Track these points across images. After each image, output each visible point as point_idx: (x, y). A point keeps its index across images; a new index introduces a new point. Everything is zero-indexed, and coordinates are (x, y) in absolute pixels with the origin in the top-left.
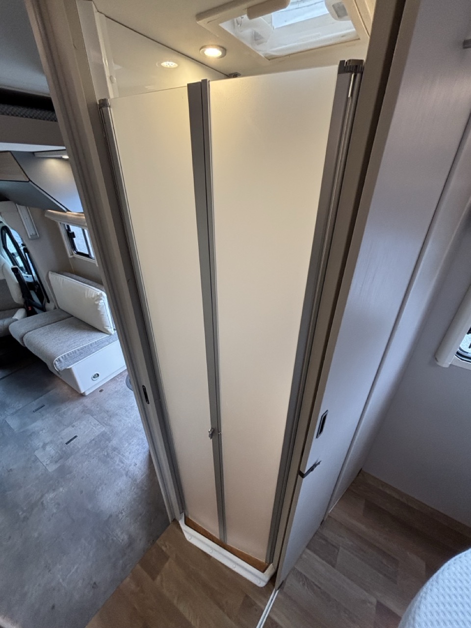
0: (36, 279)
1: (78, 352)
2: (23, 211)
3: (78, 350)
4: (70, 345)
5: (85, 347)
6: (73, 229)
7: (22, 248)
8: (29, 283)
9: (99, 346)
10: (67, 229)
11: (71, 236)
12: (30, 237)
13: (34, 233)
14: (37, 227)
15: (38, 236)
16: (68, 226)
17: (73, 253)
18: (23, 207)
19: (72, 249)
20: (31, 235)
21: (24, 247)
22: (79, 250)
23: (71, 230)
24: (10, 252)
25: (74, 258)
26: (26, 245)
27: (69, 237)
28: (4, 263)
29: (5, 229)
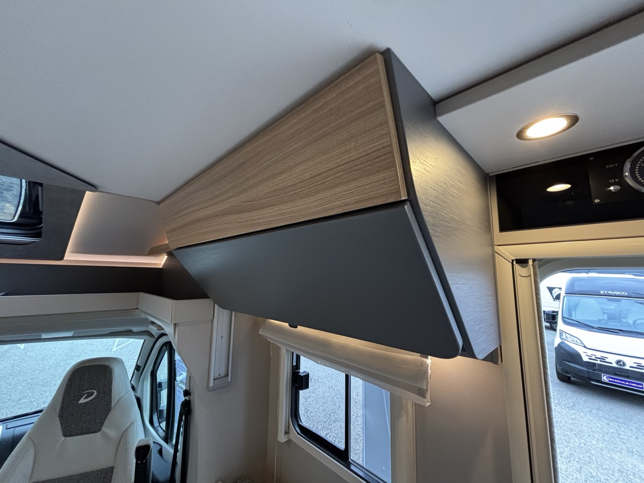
2: (222, 317)
6: (307, 365)
10: (294, 364)
11: (300, 382)
12: (211, 385)
13: (223, 374)
14: (234, 358)
15: (229, 381)
16: (298, 357)
17: (290, 428)
18: (226, 313)
19: (290, 418)
20: (215, 378)
21: (187, 398)
22: (305, 423)
23: (302, 370)
24: (158, 381)
25: (289, 442)
26: (192, 395)
27: (292, 385)
28: (132, 423)
29: (170, 346)
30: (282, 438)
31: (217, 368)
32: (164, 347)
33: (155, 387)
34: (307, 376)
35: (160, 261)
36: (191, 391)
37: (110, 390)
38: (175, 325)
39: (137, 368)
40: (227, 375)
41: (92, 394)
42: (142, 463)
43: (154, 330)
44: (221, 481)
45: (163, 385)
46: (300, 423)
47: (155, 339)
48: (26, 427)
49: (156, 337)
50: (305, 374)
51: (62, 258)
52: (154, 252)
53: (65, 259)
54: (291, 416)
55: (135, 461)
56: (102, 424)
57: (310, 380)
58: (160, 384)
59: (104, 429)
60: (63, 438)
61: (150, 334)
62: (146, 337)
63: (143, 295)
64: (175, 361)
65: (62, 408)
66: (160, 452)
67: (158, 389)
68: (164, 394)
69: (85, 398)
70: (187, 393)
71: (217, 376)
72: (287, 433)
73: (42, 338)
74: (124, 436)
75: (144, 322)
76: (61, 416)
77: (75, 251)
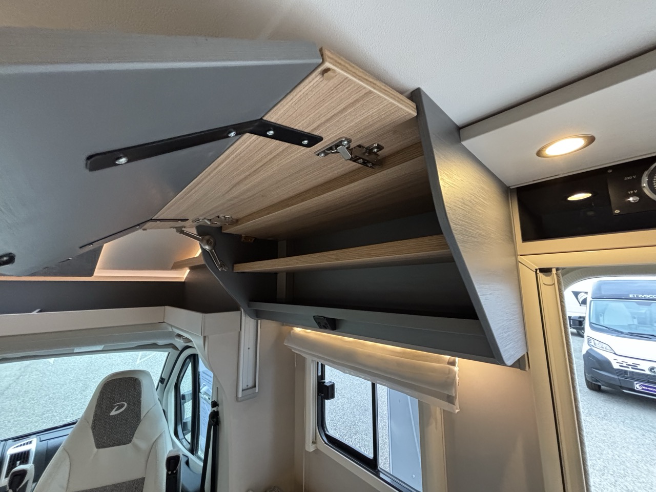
2: (248, 329)
6: (332, 375)
10: (320, 374)
11: (325, 392)
12: (240, 395)
13: (250, 384)
14: (262, 371)
15: (257, 391)
16: (323, 366)
17: (318, 438)
18: (251, 325)
19: (317, 428)
20: (244, 388)
21: (215, 409)
22: (331, 432)
23: (328, 380)
24: (181, 393)
25: (317, 451)
26: (220, 406)
27: (318, 395)
28: (161, 435)
29: (194, 358)
30: (310, 448)
31: (245, 380)
32: (188, 360)
33: (179, 399)
34: (333, 386)
35: (182, 275)
36: (219, 402)
37: (140, 402)
38: (205, 338)
39: (162, 380)
40: (255, 386)
41: (122, 406)
42: (172, 472)
43: (180, 343)
44: (252, 491)
45: (187, 398)
46: (327, 433)
47: (179, 352)
48: (62, 438)
49: (180, 349)
50: (330, 384)
51: (91, 274)
52: (177, 266)
53: (94, 275)
54: (318, 426)
55: (165, 471)
56: (132, 435)
57: (335, 390)
58: (184, 397)
59: (135, 440)
60: (95, 450)
61: (175, 348)
62: (170, 350)
63: (169, 309)
64: (199, 373)
65: (94, 420)
66: (187, 463)
67: (182, 401)
68: (188, 407)
69: (116, 410)
70: (215, 404)
71: (245, 387)
72: (314, 442)
73: (75, 352)
74: (154, 447)
75: (170, 335)
76: (94, 428)
77: (105, 268)
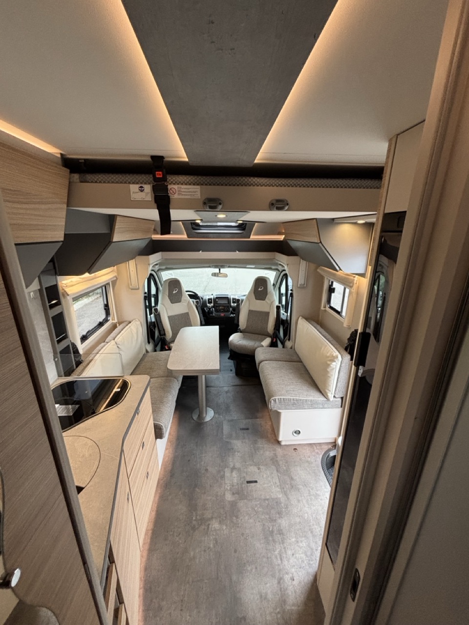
0: (289, 318)
1: (292, 401)
2: (303, 264)
3: (293, 400)
4: (289, 391)
5: (300, 400)
7: (290, 292)
8: (283, 320)
9: (313, 405)
10: (330, 284)
11: (331, 290)
12: (299, 286)
13: (303, 283)
14: (307, 278)
15: (305, 285)
16: (332, 282)
17: (326, 306)
18: (305, 262)
19: (327, 302)
20: (301, 284)
21: (292, 292)
22: (332, 305)
23: (334, 286)
24: (281, 292)
25: (325, 311)
27: (329, 291)
28: (274, 300)
29: (286, 276)
30: (322, 308)
31: (301, 281)
32: (284, 277)
33: (280, 295)
34: (334, 289)
35: (281, 238)
36: (294, 289)
37: (267, 288)
39: (274, 285)
41: (262, 288)
42: (278, 312)
43: (280, 268)
46: (330, 305)
47: (280, 273)
49: (281, 271)
51: (249, 238)
52: (280, 233)
53: (251, 238)
55: (276, 311)
56: (266, 298)
58: (282, 294)
59: (266, 300)
60: (256, 300)
61: (279, 270)
62: (277, 271)
65: (254, 291)
68: (284, 298)
69: (260, 289)
70: (292, 290)
73: (247, 267)
74: (272, 303)
75: (277, 264)
76: (254, 293)
77: (254, 235)
